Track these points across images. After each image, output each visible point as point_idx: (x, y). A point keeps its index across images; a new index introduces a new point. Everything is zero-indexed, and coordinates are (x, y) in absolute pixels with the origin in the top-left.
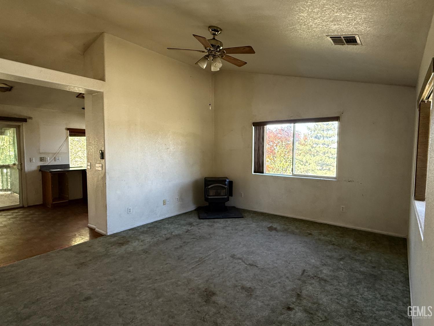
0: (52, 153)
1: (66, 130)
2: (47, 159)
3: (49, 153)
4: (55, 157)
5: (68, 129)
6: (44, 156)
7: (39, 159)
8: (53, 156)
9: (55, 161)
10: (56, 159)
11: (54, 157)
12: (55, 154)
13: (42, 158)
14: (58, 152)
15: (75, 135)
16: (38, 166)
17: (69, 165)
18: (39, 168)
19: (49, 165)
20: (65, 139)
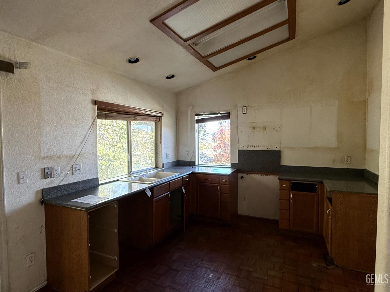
0: (67, 157)
1: (93, 104)
2: (57, 171)
3: (60, 157)
4: (72, 166)
5: (95, 103)
6: (49, 166)
7: (38, 174)
8: (68, 163)
9: (73, 174)
10: (74, 170)
11: (70, 166)
12: (72, 157)
13: (47, 171)
14: (78, 152)
15: (106, 117)
16: (37, 192)
17: (97, 179)
18: (40, 196)
19: (60, 184)
20: (91, 123)
